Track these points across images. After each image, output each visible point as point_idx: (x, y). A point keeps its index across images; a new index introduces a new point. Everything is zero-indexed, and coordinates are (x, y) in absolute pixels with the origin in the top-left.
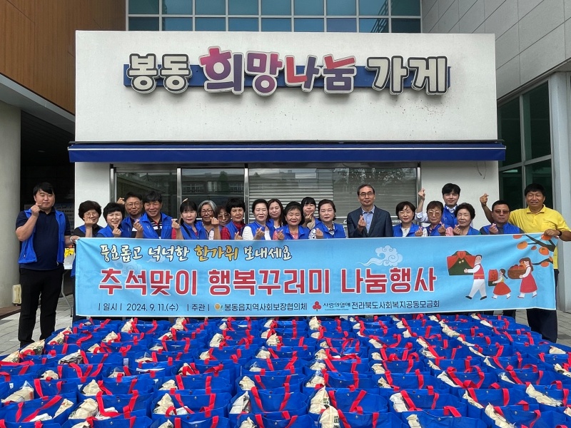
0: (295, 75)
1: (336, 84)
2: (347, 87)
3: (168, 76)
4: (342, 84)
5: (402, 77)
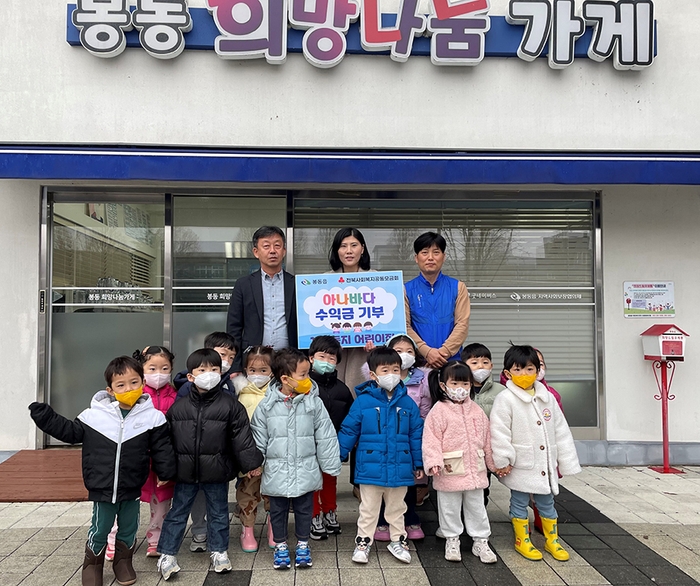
0: (380, 29)
1: (453, 46)
2: (473, 52)
3: (148, 26)
4: (464, 46)
5: (572, 34)
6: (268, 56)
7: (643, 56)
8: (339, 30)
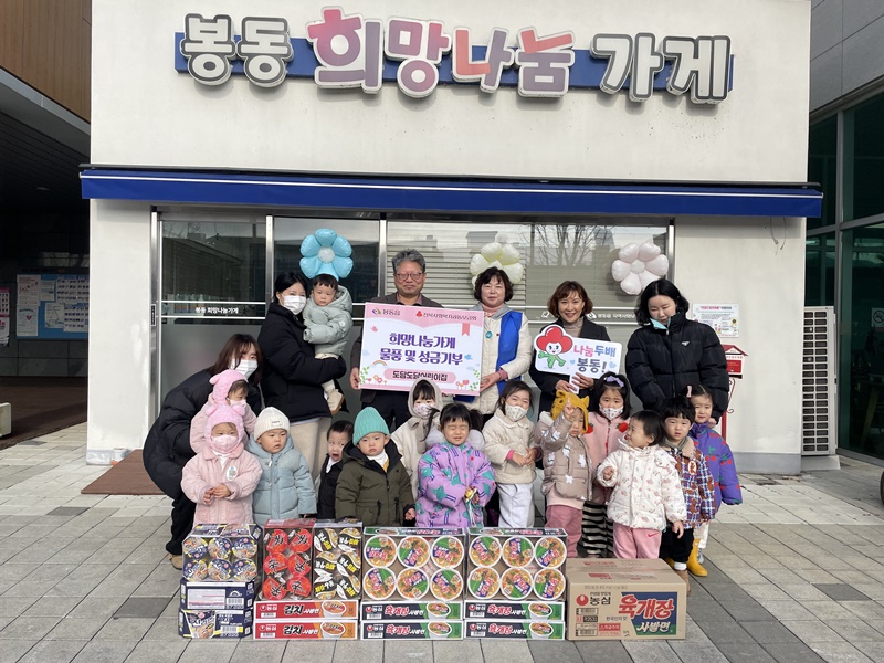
0: (470, 62)
1: (539, 79)
2: (558, 86)
3: (251, 56)
4: (550, 79)
5: (651, 69)
6: (364, 87)
7: (718, 92)
8: (431, 63)
